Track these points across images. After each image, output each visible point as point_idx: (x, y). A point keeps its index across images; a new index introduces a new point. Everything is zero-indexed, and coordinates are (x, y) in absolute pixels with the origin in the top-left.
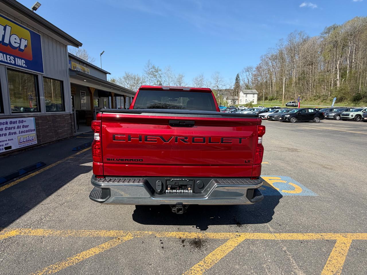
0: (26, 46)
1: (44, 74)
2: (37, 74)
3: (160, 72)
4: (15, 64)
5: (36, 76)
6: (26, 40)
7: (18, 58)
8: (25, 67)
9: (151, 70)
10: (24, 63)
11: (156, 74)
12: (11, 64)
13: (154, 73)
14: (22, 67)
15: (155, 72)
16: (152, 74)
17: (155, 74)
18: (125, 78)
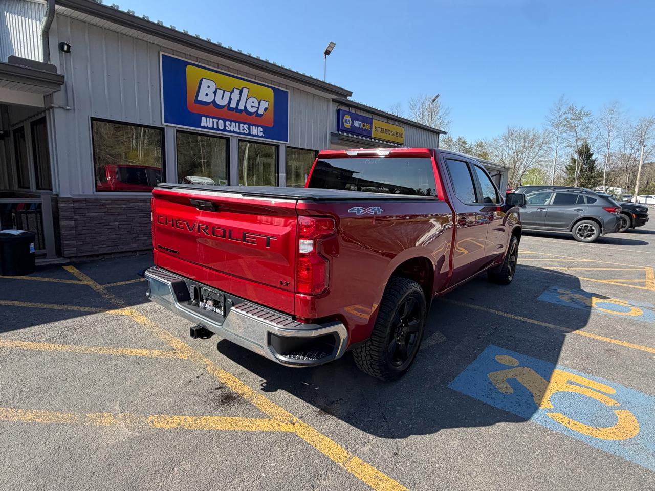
0: (266, 109)
1: (288, 143)
2: (279, 144)
3: (586, 119)
4: (249, 134)
5: (278, 147)
6: (266, 101)
7: (253, 125)
8: (262, 137)
9: (565, 116)
10: (261, 132)
11: (577, 122)
12: (244, 134)
13: (571, 121)
14: (258, 136)
15: (573, 119)
16: (564, 125)
17: (572, 125)
18: (505, 138)
